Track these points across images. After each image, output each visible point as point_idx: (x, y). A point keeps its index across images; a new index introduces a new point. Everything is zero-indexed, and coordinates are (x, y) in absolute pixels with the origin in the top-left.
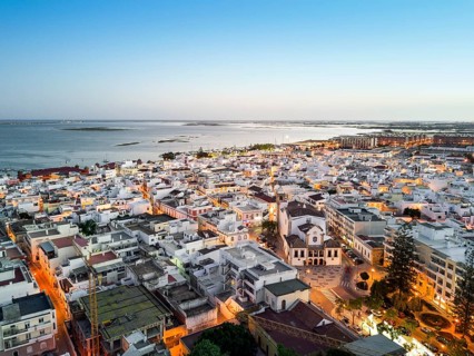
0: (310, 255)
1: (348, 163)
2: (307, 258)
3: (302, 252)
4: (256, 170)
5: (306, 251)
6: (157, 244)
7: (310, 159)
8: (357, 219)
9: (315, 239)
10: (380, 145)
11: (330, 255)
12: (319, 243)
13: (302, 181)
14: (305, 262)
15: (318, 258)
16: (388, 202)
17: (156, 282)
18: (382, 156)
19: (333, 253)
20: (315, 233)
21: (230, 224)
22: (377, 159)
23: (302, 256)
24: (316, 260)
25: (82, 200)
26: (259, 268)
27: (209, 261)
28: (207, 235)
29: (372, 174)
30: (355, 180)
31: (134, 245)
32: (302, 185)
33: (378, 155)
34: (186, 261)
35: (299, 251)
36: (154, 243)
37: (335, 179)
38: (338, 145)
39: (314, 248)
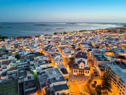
0: (80, 72)
1: (107, 37)
2: (78, 73)
3: (77, 71)
4: (77, 39)
5: (78, 71)
6: (33, 64)
7: (96, 35)
8: (99, 60)
9: (82, 67)
10: (120, 31)
11: (86, 72)
12: (83, 68)
13: (89, 43)
14: (78, 74)
15: (82, 73)
16: (115, 52)
17: (23, 79)
18: (120, 35)
19: (87, 72)
20: (82, 64)
21: (58, 59)
22: (118, 36)
23: (77, 72)
24: (81, 74)
25: (24, 47)
26: (54, 79)
27: (44, 72)
28: (48, 62)
29: (114, 41)
30: (107, 43)
31: (26, 64)
32: (89, 45)
33: (118, 35)
34: (38, 71)
35: (76, 70)
36: (32, 64)
37: (100, 43)
38: (107, 31)
39: (81, 69)
